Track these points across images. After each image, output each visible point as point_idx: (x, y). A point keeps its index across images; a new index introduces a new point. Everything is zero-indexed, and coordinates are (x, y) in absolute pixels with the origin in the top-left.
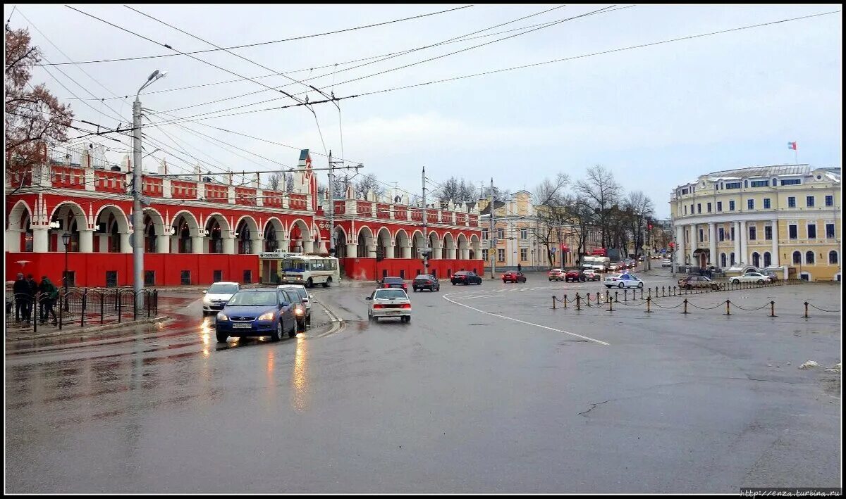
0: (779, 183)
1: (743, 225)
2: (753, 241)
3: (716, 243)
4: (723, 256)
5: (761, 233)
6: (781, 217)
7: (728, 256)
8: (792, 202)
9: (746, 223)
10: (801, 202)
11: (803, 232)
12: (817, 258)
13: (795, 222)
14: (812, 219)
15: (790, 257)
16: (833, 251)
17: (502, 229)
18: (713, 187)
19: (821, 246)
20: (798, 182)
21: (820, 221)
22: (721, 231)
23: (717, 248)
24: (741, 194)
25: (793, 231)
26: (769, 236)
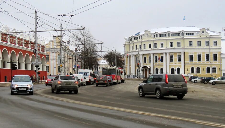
0: (185, 35)
1: (168, 55)
2: (172, 62)
3: (154, 64)
4: (157, 70)
5: (175, 58)
6: (186, 51)
7: (159, 70)
8: (191, 44)
9: (169, 54)
10: (195, 44)
11: (195, 58)
12: (201, 70)
13: (192, 53)
14: (200, 52)
15: (190, 70)
16: (208, 67)
17: (48, 55)
18: (153, 36)
19: (203, 65)
20: (193, 34)
21: (203, 53)
22: (156, 57)
23: (154, 66)
24: (167, 40)
25: (191, 58)
26: (179, 60)
